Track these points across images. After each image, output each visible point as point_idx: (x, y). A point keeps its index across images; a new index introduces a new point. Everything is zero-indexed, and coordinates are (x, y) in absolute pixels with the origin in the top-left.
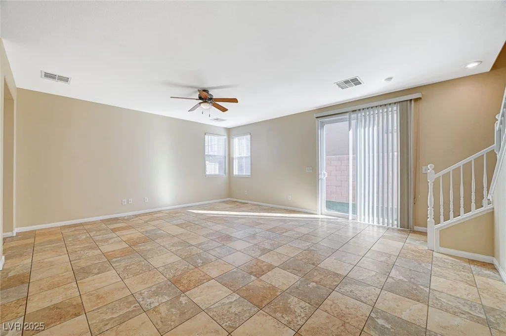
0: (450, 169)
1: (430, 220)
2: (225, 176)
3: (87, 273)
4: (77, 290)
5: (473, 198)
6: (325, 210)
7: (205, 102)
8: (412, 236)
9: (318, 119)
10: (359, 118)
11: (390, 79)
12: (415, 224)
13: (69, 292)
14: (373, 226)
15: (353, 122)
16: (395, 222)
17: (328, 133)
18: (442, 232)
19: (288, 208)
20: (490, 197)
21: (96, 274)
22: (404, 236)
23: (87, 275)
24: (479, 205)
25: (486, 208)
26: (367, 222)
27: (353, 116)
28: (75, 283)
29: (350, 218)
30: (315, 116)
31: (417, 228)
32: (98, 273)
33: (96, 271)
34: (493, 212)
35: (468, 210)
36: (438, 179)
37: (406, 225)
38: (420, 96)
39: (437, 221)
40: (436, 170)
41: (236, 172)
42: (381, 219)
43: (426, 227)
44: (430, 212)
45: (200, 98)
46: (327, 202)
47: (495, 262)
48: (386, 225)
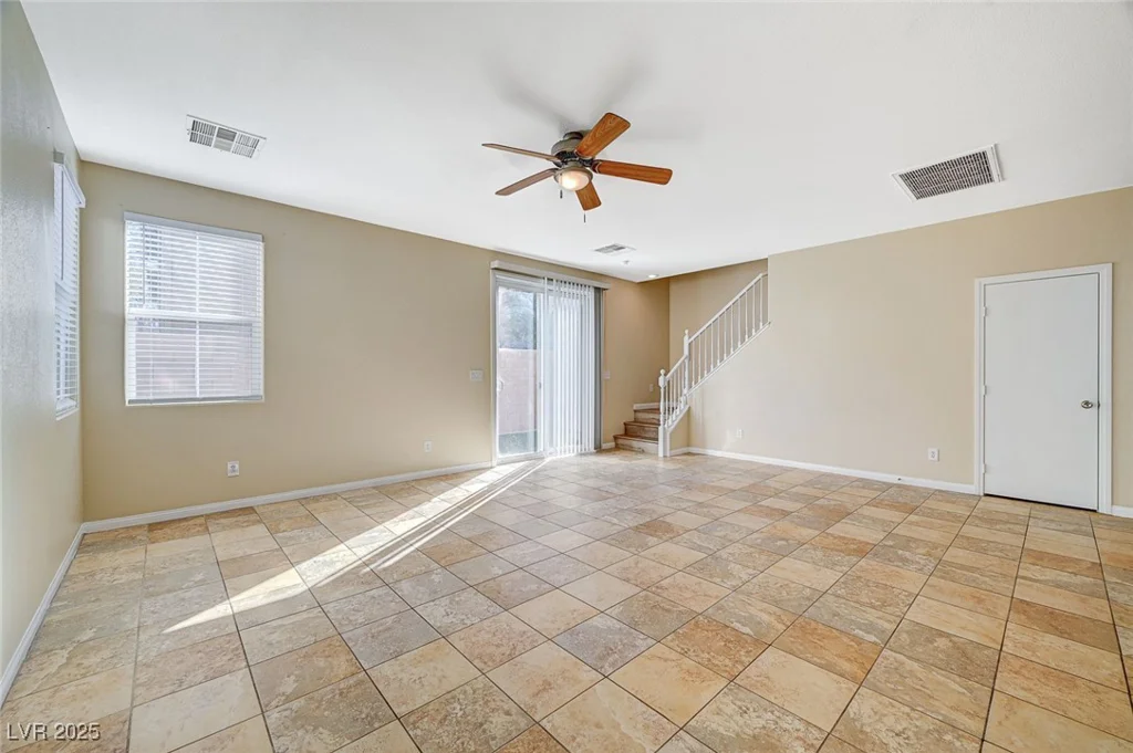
3: (964, 654)
4: (1008, 633)
6: (498, 455)
9: (496, 272)
13: (1026, 639)
17: (510, 303)
21: (948, 636)
23: (969, 648)
28: (1004, 648)
30: (495, 264)
32: (941, 634)
33: (942, 643)
38: (610, 288)
46: (500, 438)
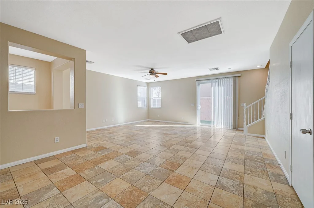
0: (251, 105)
1: (245, 124)
2: (146, 108)
5: (258, 115)
6: (200, 123)
7: (153, 74)
8: (237, 131)
9: (197, 81)
10: (216, 82)
11: (230, 68)
12: (239, 127)
14: (222, 129)
15: (213, 84)
16: (231, 127)
18: (249, 128)
19: (182, 123)
20: (263, 115)
22: (235, 131)
24: (260, 117)
25: (262, 118)
26: (219, 127)
27: (214, 81)
29: (212, 126)
31: (239, 129)
34: (264, 120)
35: (257, 119)
36: (247, 108)
37: (235, 128)
38: (241, 75)
39: (247, 125)
40: (247, 105)
41: (152, 106)
42: (225, 126)
43: (243, 128)
44: (245, 120)
45: (150, 72)
46: (201, 121)
47: (265, 137)
48: (227, 128)
